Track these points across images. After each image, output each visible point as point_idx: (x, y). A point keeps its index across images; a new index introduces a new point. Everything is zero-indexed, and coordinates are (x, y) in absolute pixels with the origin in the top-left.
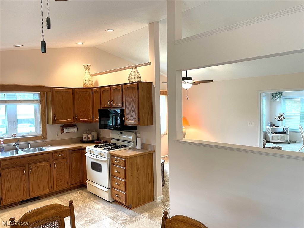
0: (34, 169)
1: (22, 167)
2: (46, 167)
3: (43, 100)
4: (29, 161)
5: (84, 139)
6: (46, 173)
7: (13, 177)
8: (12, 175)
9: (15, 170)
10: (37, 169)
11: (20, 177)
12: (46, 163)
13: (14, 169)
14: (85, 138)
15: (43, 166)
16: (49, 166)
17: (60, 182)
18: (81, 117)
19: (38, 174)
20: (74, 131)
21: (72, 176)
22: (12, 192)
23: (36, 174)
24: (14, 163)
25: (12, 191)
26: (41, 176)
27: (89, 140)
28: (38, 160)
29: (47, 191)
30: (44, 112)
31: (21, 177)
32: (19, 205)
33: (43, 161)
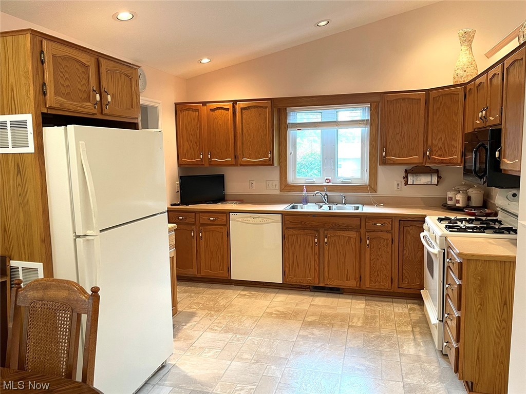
0: (333, 239)
1: (313, 232)
2: (353, 241)
3: (374, 120)
4: (324, 224)
5: (449, 203)
6: (353, 251)
7: (300, 245)
8: (299, 240)
9: (304, 234)
10: (336, 241)
11: (310, 247)
12: (353, 234)
13: (301, 232)
14: (451, 199)
15: (347, 238)
16: (357, 238)
17: (378, 275)
18: (439, 153)
19: (338, 249)
20: (429, 183)
21: (404, 271)
22: (298, 268)
23: (335, 249)
24: (303, 223)
25: (298, 265)
26: (343, 254)
27: (457, 205)
28: (340, 226)
29: (352, 284)
30: (374, 143)
31: (312, 247)
32: (310, 291)
33: (347, 228)
